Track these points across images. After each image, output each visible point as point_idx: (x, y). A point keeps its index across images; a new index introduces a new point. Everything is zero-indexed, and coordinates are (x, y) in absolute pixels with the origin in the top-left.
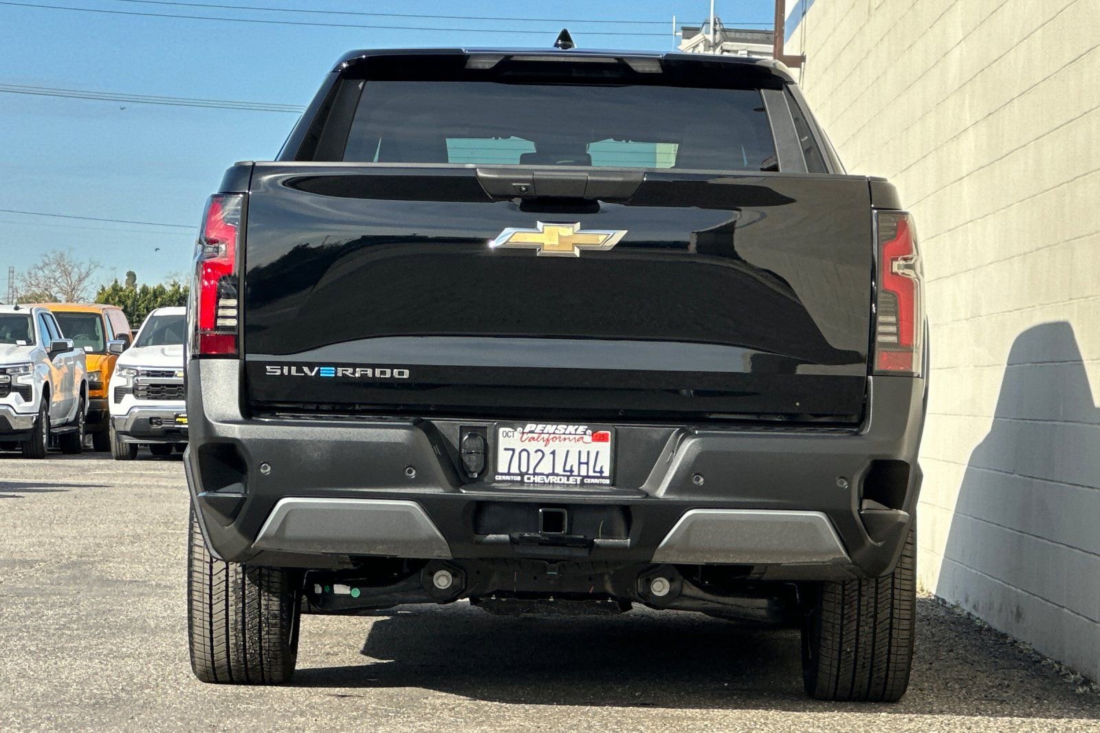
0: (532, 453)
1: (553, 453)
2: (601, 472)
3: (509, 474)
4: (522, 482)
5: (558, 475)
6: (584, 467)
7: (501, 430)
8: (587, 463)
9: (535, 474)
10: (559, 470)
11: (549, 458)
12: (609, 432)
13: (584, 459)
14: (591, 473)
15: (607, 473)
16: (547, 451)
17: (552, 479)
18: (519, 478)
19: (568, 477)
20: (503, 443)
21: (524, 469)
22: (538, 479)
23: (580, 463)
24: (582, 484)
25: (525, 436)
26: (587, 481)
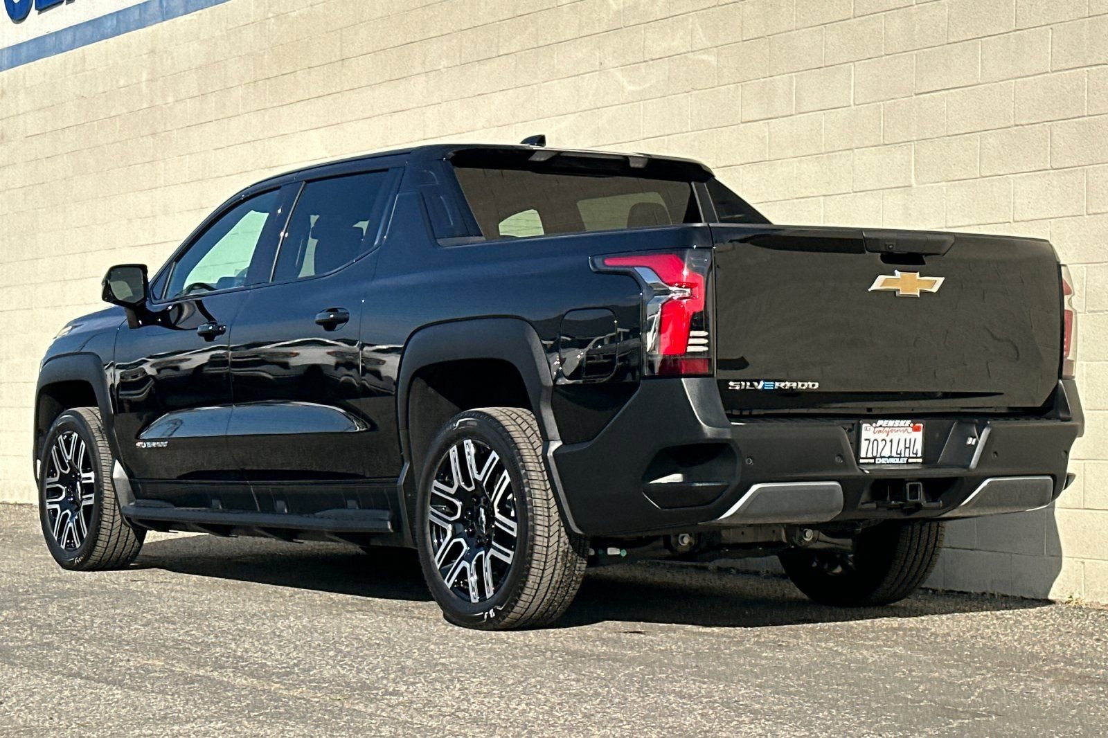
0: (879, 441)
1: (891, 441)
2: (916, 454)
3: (866, 458)
4: (874, 463)
5: (893, 457)
6: (907, 450)
7: (864, 426)
8: (909, 448)
9: (881, 457)
10: (894, 454)
11: (889, 444)
12: (922, 425)
13: (907, 446)
14: (912, 455)
15: (920, 455)
16: (888, 439)
17: (892, 460)
18: (872, 461)
19: (900, 458)
20: (865, 435)
21: (875, 455)
22: (883, 461)
23: (906, 448)
24: (908, 463)
25: (877, 429)
26: (910, 460)
